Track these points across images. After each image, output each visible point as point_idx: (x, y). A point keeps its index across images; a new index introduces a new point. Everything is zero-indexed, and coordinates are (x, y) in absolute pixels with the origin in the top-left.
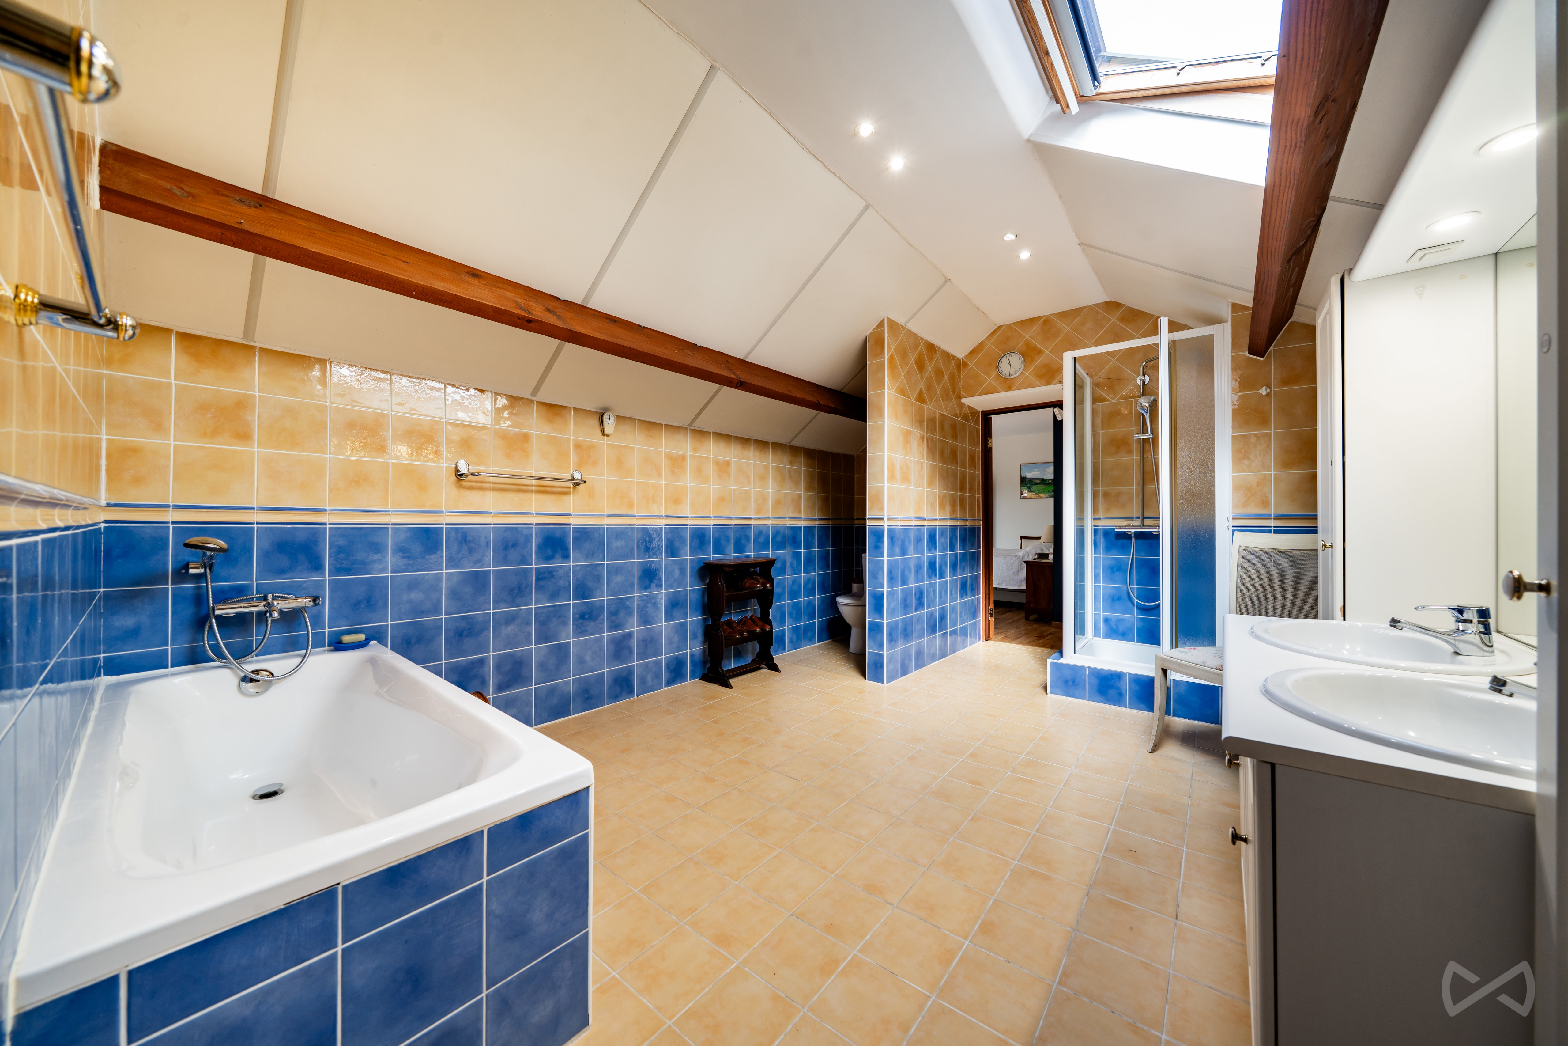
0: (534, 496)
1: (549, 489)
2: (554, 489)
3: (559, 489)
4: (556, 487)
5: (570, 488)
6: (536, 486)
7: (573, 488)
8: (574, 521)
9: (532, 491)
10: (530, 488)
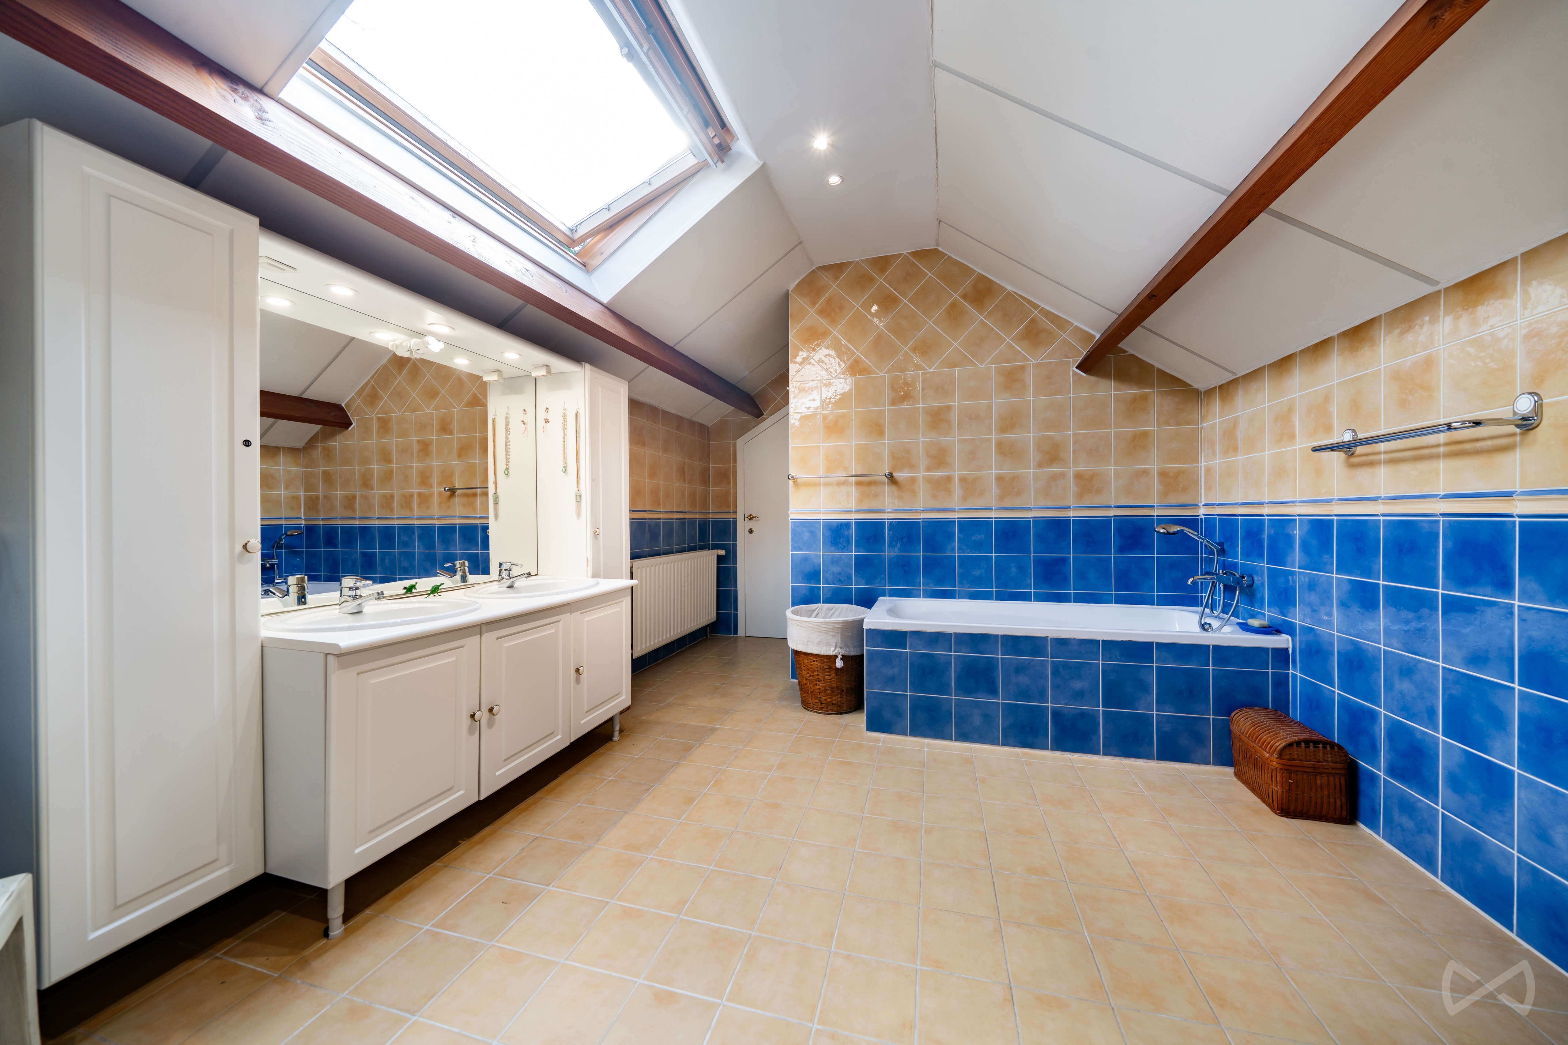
0: (1442, 465)
1: (1468, 446)
2: (1478, 445)
3: (1489, 443)
4: (1484, 439)
5: (1514, 435)
6: (1446, 444)
7: (1521, 434)
8: (1521, 507)
9: (1437, 457)
10: (1434, 450)
